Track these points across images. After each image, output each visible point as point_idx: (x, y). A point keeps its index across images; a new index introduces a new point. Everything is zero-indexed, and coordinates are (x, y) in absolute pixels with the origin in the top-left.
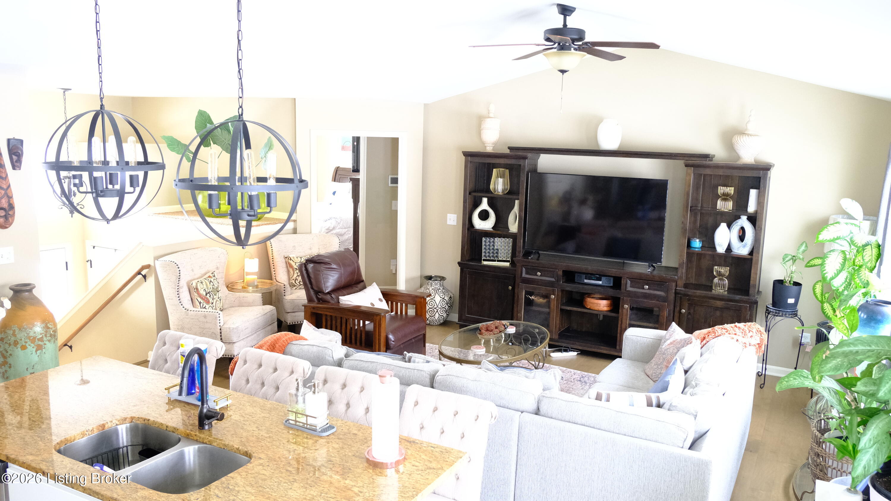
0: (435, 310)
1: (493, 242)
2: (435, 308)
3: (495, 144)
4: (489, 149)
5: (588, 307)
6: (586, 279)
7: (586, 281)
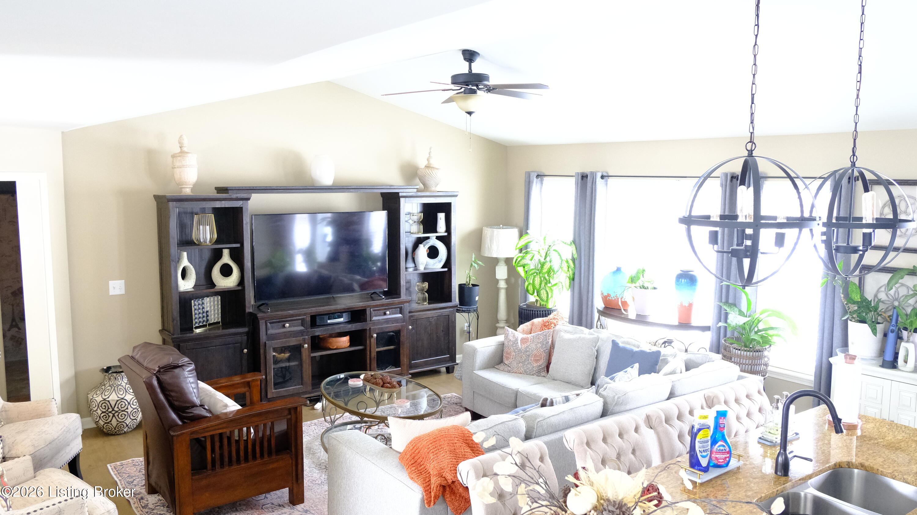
0: (110, 414)
1: (203, 303)
2: (110, 412)
3: (196, 186)
4: (187, 191)
5: (335, 348)
6: (329, 319)
7: (329, 321)
